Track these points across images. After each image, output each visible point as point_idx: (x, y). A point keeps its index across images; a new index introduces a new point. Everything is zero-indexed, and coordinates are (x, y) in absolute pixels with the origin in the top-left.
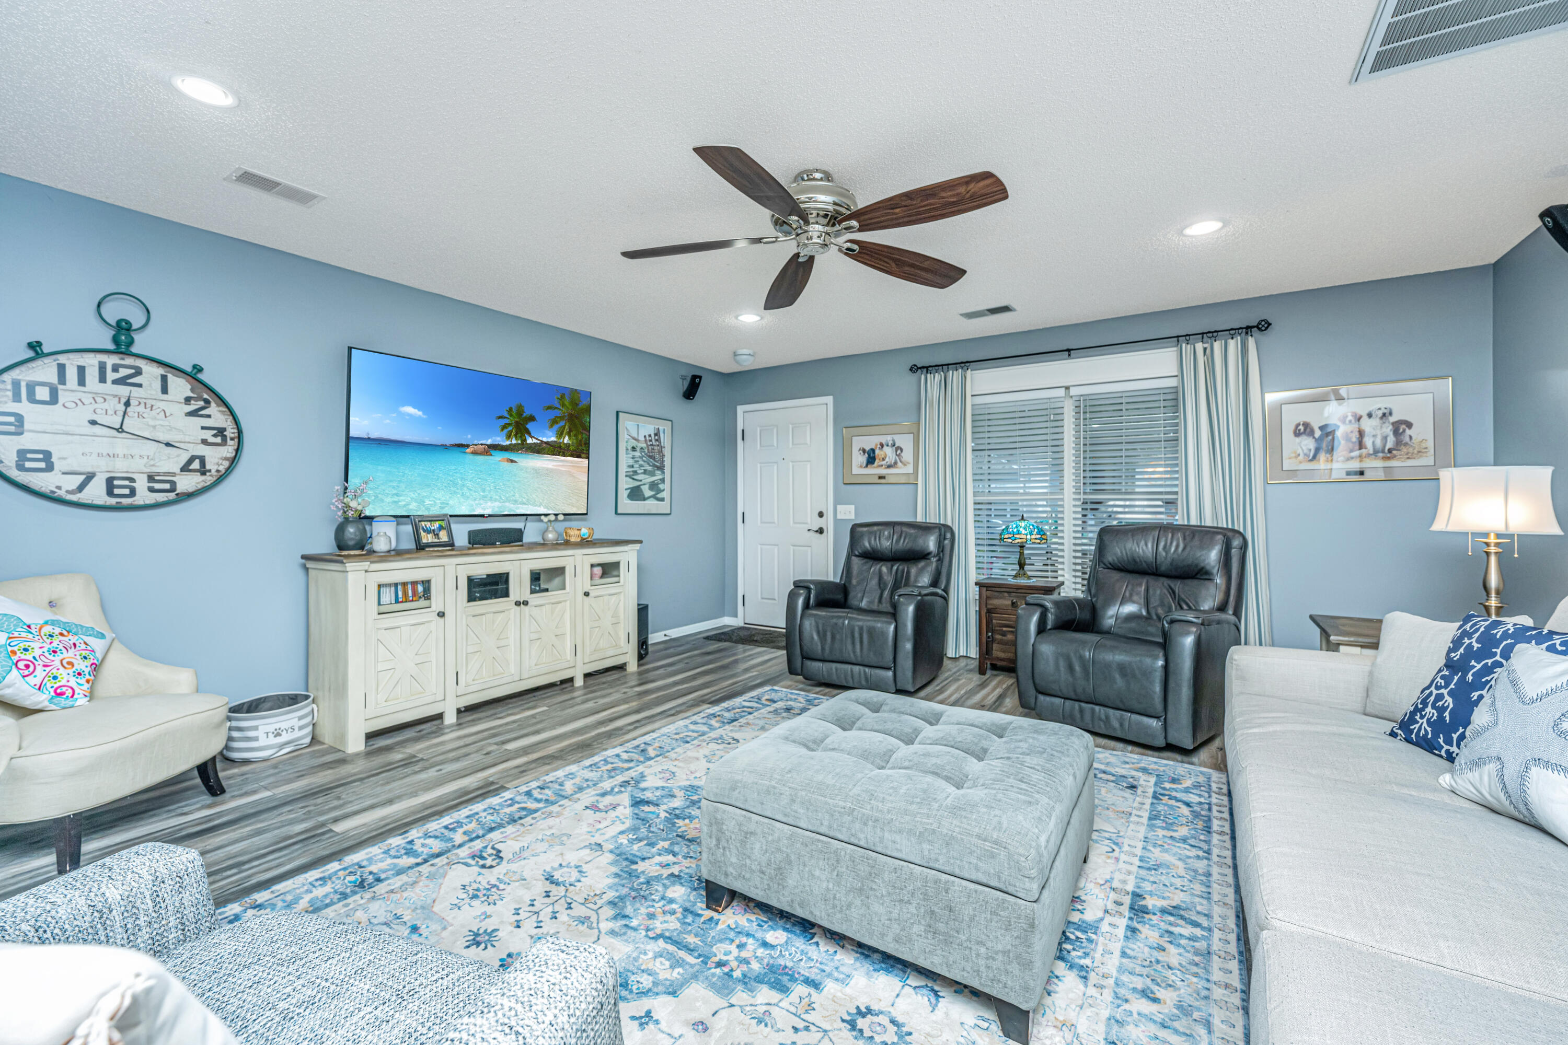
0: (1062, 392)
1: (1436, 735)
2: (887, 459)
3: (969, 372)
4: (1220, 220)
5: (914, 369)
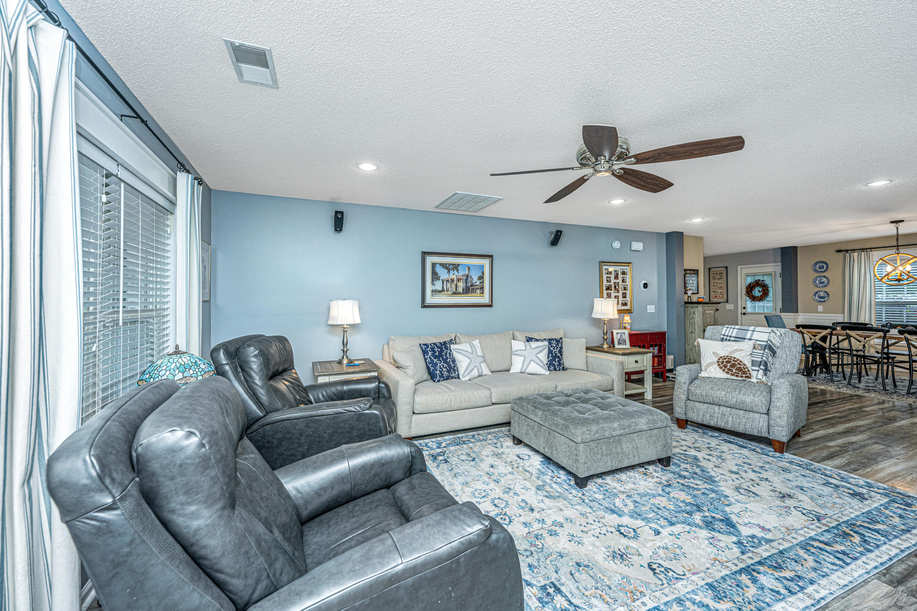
1: (449, 374)
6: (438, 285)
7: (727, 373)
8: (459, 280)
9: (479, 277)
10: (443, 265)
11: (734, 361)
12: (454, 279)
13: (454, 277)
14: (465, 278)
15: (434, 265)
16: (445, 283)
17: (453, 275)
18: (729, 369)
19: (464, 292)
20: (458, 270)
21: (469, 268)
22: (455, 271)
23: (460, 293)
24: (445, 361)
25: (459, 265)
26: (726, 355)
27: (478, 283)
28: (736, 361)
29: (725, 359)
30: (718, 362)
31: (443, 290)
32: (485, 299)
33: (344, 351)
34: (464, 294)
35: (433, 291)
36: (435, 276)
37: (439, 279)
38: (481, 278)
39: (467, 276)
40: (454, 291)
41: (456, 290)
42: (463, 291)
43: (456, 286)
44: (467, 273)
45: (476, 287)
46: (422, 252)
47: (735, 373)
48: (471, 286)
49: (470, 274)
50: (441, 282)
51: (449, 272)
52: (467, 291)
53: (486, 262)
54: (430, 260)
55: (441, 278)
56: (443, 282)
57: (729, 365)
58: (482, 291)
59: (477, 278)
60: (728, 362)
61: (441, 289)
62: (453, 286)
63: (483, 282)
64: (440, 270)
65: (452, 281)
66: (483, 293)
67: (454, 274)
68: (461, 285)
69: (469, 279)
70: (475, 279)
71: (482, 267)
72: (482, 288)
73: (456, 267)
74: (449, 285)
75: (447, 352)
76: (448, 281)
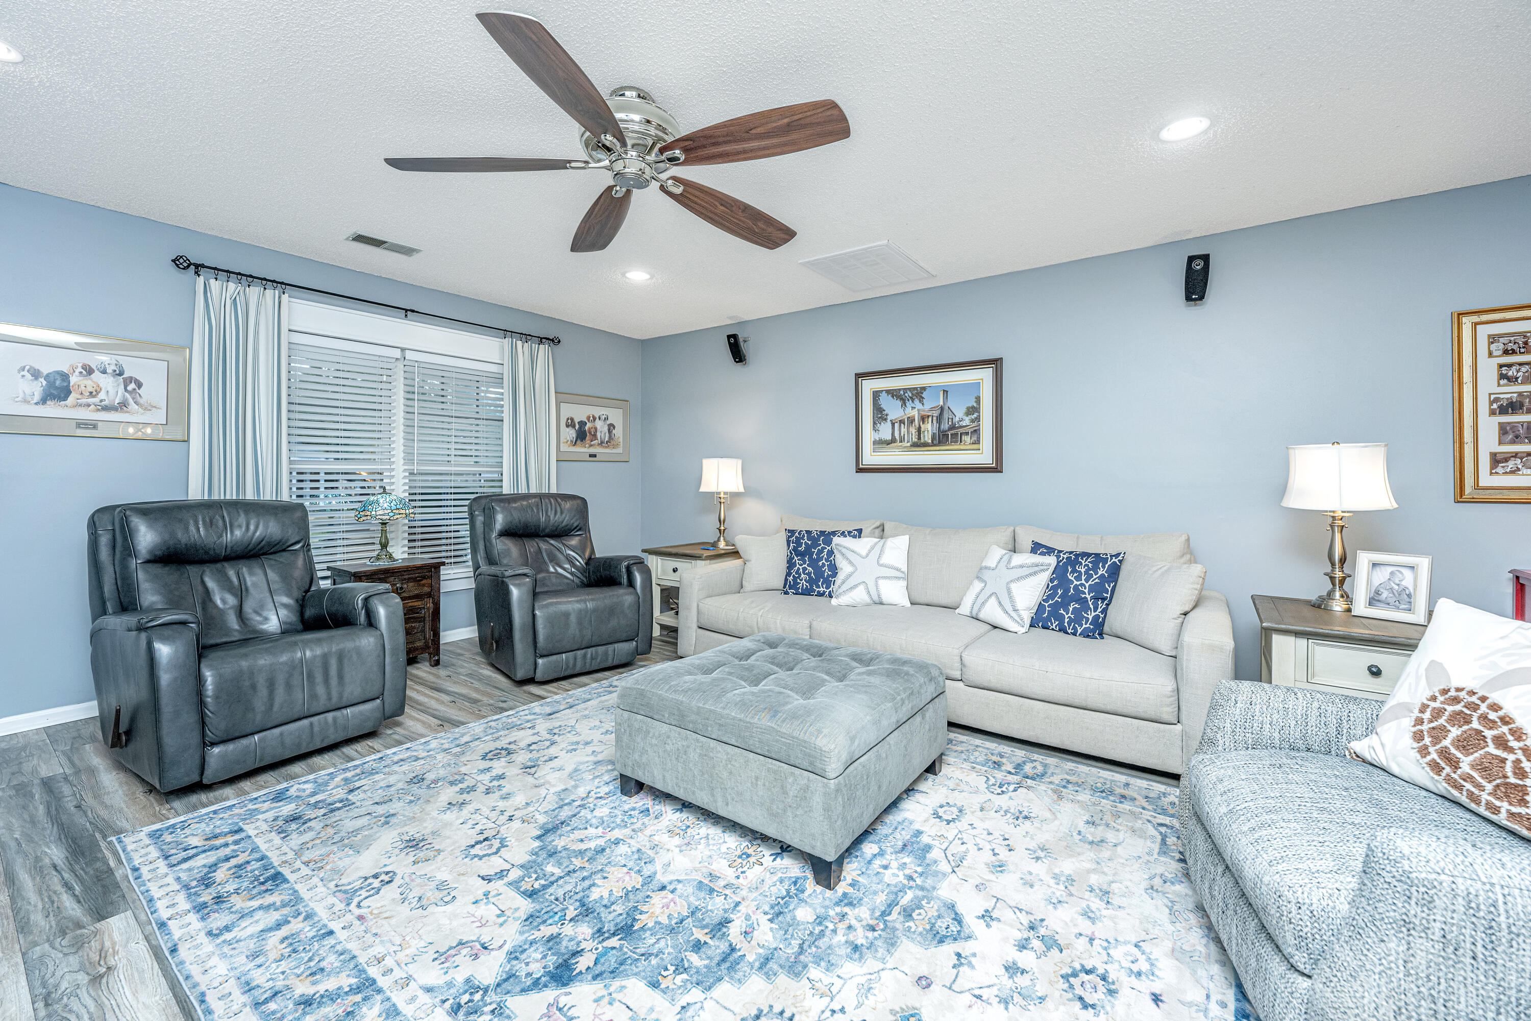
0: (397, 353)
1: (811, 586)
2: (102, 395)
3: (285, 298)
4: (649, 274)
5: (181, 263)
6: (885, 432)
7: (1436, 768)
8: (923, 419)
9: (968, 408)
10: (893, 393)
11: (1484, 718)
12: (914, 417)
13: (915, 413)
14: (936, 413)
15: (876, 395)
16: (897, 425)
17: (913, 410)
18: (1444, 753)
19: (936, 442)
20: (921, 399)
21: (945, 392)
22: (917, 401)
23: (925, 445)
24: (814, 563)
25: (924, 389)
26: (1470, 685)
27: (967, 421)
28: (1492, 725)
29: (1456, 700)
30: (1423, 708)
31: (893, 440)
32: (985, 456)
33: (720, 530)
34: (935, 445)
35: (875, 443)
36: (879, 415)
37: (886, 420)
38: (973, 410)
39: (942, 409)
40: (915, 440)
41: (919, 438)
42: (933, 439)
43: (919, 430)
44: (941, 403)
45: (962, 430)
46: (856, 375)
47: (1468, 778)
48: (951, 428)
49: (950, 403)
50: (889, 424)
51: (904, 404)
52: (942, 439)
53: (985, 376)
54: (869, 386)
55: (889, 418)
56: (893, 425)
57: (1455, 732)
58: (975, 438)
59: (964, 410)
60: (1461, 718)
61: (889, 438)
62: (913, 430)
63: (978, 419)
64: (887, 403)
65: (911, 421)
66: (978, 442)
67: (913, 408)
68: (929, 429)
69: (946, 416)
70: (959, 412)
71: (977, 385)
72: (976, 432)
73: (918, 393)
74: (904, 430)
75: (824, 548)
76: (902, 422)
